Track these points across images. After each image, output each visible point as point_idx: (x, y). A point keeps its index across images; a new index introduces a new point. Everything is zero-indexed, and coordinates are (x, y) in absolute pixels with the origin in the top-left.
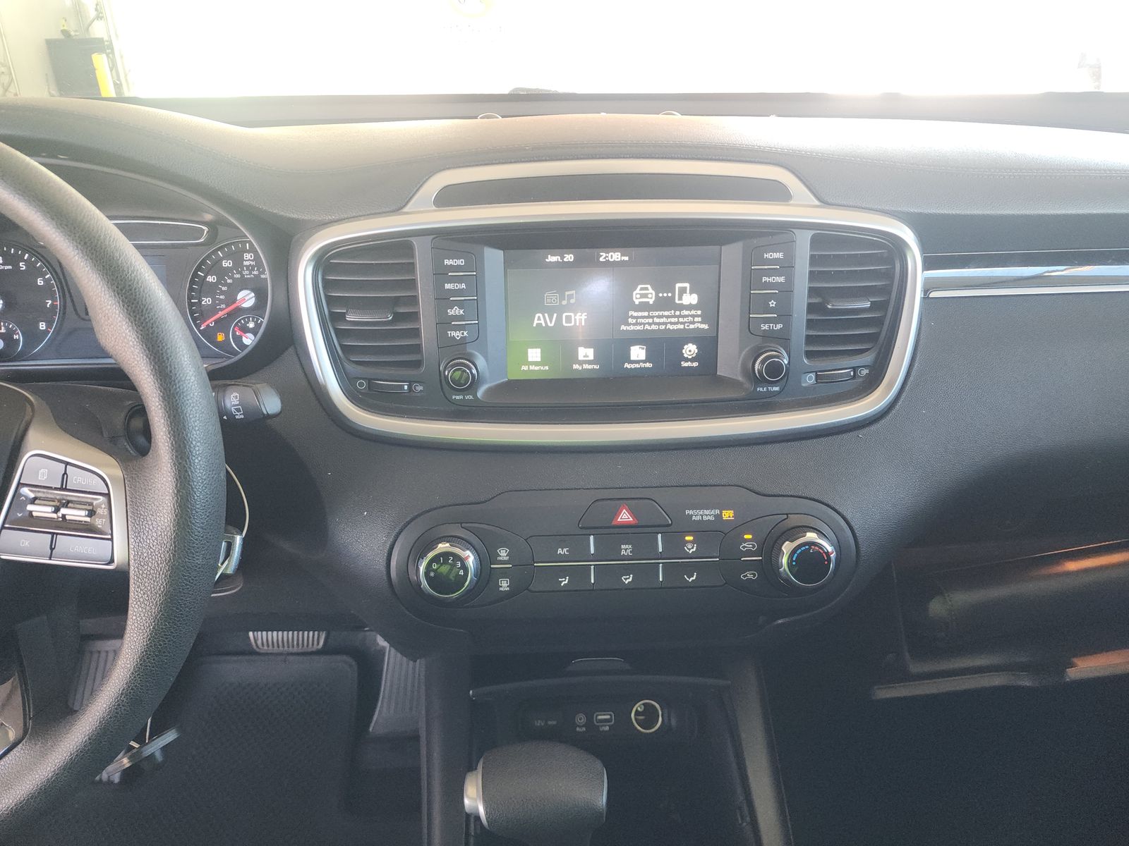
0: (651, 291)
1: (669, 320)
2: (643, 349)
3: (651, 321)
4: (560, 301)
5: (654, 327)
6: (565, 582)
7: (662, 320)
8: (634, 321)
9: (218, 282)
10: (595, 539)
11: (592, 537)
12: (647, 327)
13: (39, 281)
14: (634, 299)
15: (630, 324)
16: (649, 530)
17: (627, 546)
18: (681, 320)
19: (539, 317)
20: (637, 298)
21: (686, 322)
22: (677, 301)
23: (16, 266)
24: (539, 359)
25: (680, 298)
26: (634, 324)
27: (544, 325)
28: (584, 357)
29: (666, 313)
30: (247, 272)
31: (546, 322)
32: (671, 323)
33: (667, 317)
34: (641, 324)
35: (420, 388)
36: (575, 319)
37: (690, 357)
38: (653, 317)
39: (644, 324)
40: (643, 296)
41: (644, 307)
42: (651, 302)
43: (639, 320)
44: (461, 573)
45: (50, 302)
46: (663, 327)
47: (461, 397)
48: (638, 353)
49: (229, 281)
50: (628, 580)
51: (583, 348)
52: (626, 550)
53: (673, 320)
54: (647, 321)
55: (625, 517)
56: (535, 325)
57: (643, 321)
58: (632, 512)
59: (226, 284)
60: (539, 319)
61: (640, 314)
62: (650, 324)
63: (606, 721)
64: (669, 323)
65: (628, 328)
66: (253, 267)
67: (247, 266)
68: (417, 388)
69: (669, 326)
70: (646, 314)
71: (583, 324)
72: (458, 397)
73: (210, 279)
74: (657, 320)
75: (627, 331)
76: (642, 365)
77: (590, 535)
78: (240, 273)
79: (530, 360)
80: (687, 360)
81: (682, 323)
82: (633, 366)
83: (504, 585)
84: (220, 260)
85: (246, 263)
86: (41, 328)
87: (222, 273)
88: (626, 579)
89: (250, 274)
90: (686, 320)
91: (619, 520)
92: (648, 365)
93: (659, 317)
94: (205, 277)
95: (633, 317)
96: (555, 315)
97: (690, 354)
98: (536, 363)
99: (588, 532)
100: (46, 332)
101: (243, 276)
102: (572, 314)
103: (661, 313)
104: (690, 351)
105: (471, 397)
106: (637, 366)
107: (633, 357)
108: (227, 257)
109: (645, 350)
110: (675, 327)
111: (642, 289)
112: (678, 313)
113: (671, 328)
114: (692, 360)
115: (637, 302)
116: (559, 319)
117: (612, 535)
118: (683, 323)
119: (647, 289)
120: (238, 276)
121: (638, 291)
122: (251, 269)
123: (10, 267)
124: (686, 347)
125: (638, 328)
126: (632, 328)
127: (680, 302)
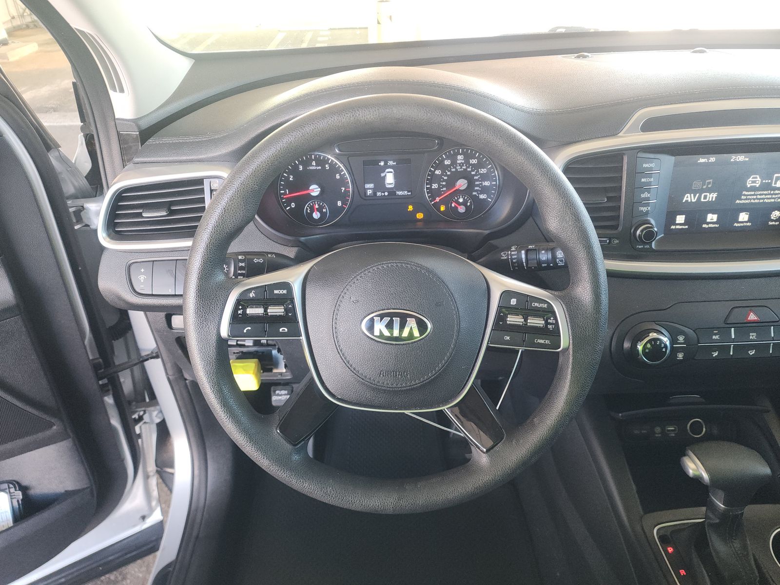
0: (759, 179)
1: (766, 197)
2: (747, 214)
3: (755, 197)
4: (702, 186)
5: (756, 201)
6: (715, 354)
7: (762, 197)
8: (745, 197)
9: (442, 174)
10: (734, 330)
11: (733, 329)
12: (752, 201)
13: (337, 176)
14: (748, 184)
15: (743, 199)
16: (766, 324)
17: (753, 334)
18: (773, 196)
19: (688, 196)
20: (749, 184)
21: (776, 198)
22: (773, 185)
23: (324, 167)
24: (683, 222)
25: (775, 184)
26: (744, 200)
27: (690, 201)
28: (711, 220)
29: (765, 192)
30: (459, 167)
31: (691, 200)
32: (767, 199)
33: (766, 195)
34: (749, 199)
35: (616, 241)
36: (709, 197)
37: (775, 219)
38: (757, 195)
39: (751, 199)
40: (753, 182)
41: (753, 189)
42: (758, 185)
43: (748, 197)
44: (664, 350)
45: (344, 189)
46: (762, 201)
47: (642, 246)
48: (744, 217)
49: (448, 173)
50: (752, 353)
51: (711, 214)
52: (753, 336)
53: (768, 196)
54: (753, 197)
55: (752, 317)
56: (684, 201)
57: (750, 197)
58: (755, 314)
59: (446, 175)
60: (687, 197)
61: (749, 193)
62: (754, 199)
63: (672, 430)
64: (766, 198)
65: (741, 202)
66: (463, 164)
67: (460, 164)
68: (615, 241)
69: (766, 201)
70: (753, 193)
71: (714, 200)
72: (640, 247)
73: (438, 172)
74: (759, 197)
75: (740, 204)
76: (745, 224)
77: (731, 328)
78: (455, 168)
79: (677, 222)
80: (773, 221)
81: (773, 198)
82: (739, 225)
83: (680, 356)
84: (443, 160)
85: (458, 162)
86: (339, 205)
87: (444, 168)
88: (751, 352)
89: (461, 168)
90: (776, 196)
91: (749, 319)
92: (749, 224)
93: (760, 195)
94: (435, 171)
95: (745, 195)
96: (698, 195)
97: (774, 217)
98: (680, 224)
99: (731, 326)
100: (342, 208)
101: (457, 170)
102: (708, 194)
103: (762, 192)
104: (775, 215)
105: (648, 247)
106: (742, 225)
107: (740, 219)
108: (447, 158)
109: (748, 216)
110: (769, 201)
111: (753, 178)
112: (772, 192)
113: (767, 201)
114: (775, 221)
115: (749, 186)
116: (699, 198)
117: (744, 327)
118: (775, 198)
119: (756, 178)
120: (453, 170)
121: (751, 179)
122: (461, 165)
123: (320, 168)
124: (773, 213)
125: (747, 201)
126: (743, 201)
127: (775, 185)
